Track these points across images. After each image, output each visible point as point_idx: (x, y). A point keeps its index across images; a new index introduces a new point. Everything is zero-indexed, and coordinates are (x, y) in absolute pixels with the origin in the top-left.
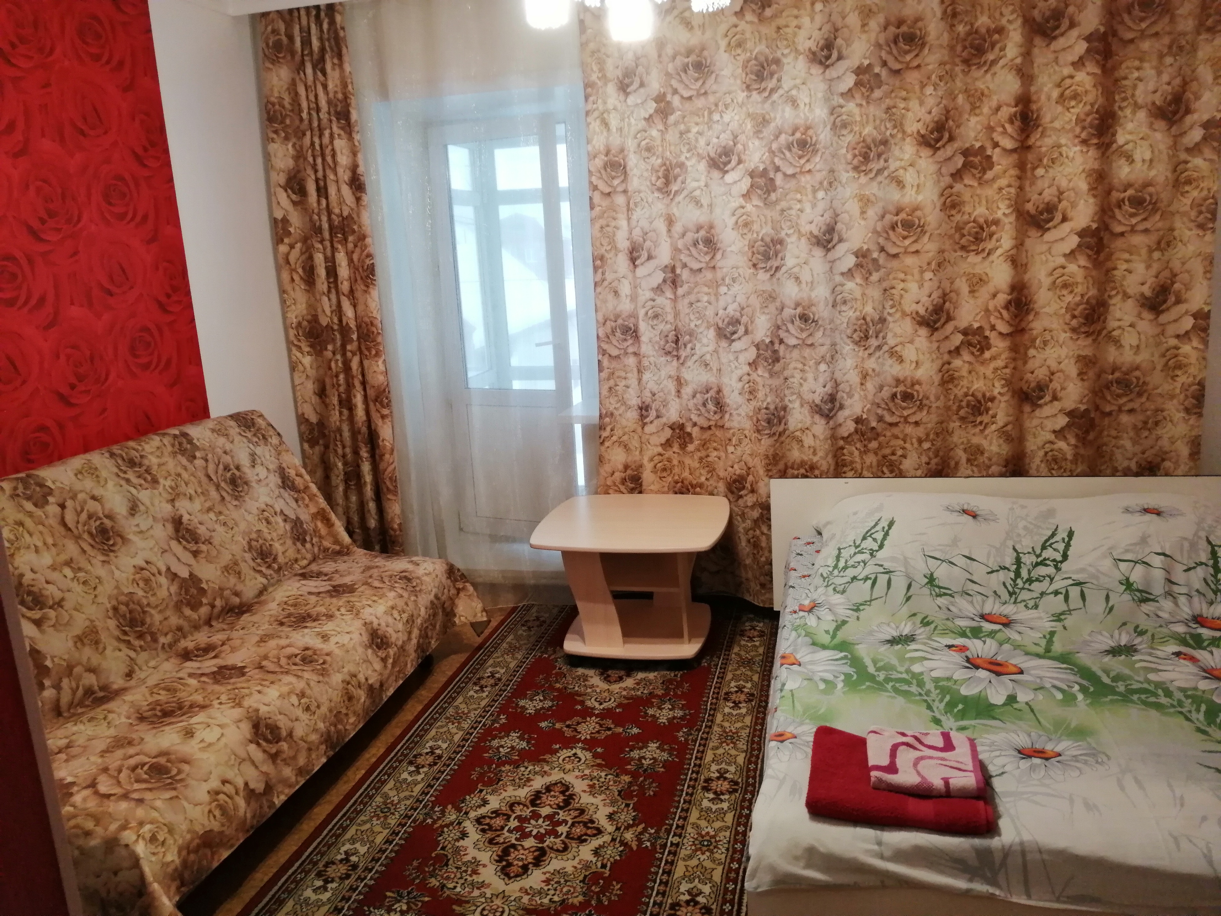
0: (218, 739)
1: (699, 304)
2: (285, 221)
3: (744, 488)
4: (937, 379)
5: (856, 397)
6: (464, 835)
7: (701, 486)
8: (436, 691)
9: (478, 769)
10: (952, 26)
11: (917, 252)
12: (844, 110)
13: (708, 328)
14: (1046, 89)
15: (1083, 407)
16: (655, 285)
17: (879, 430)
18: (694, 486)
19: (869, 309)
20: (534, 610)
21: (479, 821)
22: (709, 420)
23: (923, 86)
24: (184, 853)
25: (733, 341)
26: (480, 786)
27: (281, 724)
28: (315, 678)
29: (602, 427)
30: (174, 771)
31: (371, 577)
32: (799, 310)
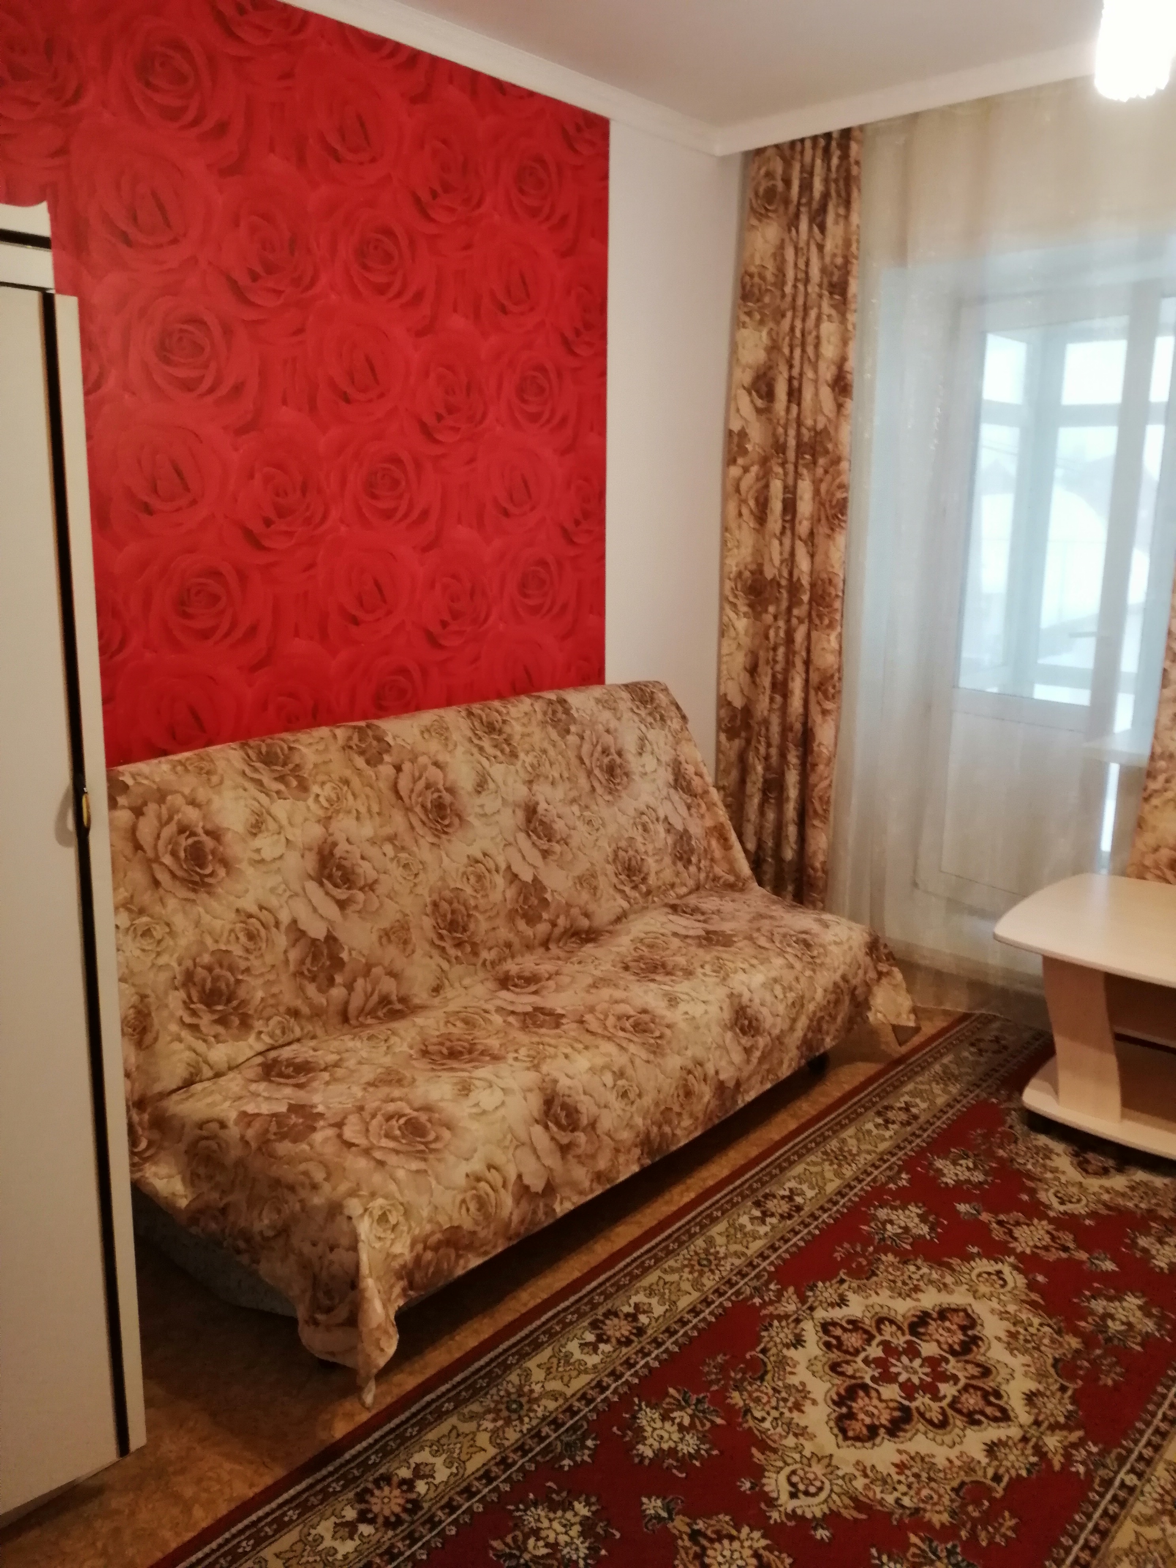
0: (497, 1108)
2: (743, 435)
6: (798, 1342)
8: (823, 1107)
9: (846, 1245)
20: (996, 1025)
21: (826, 1327)
24: (420, 1247)
26: (842, 1274)
27: (583, 1108)
28: (644, 1054)
29: (1151, 774)
30: (432, 1136)
31: (758, 930)
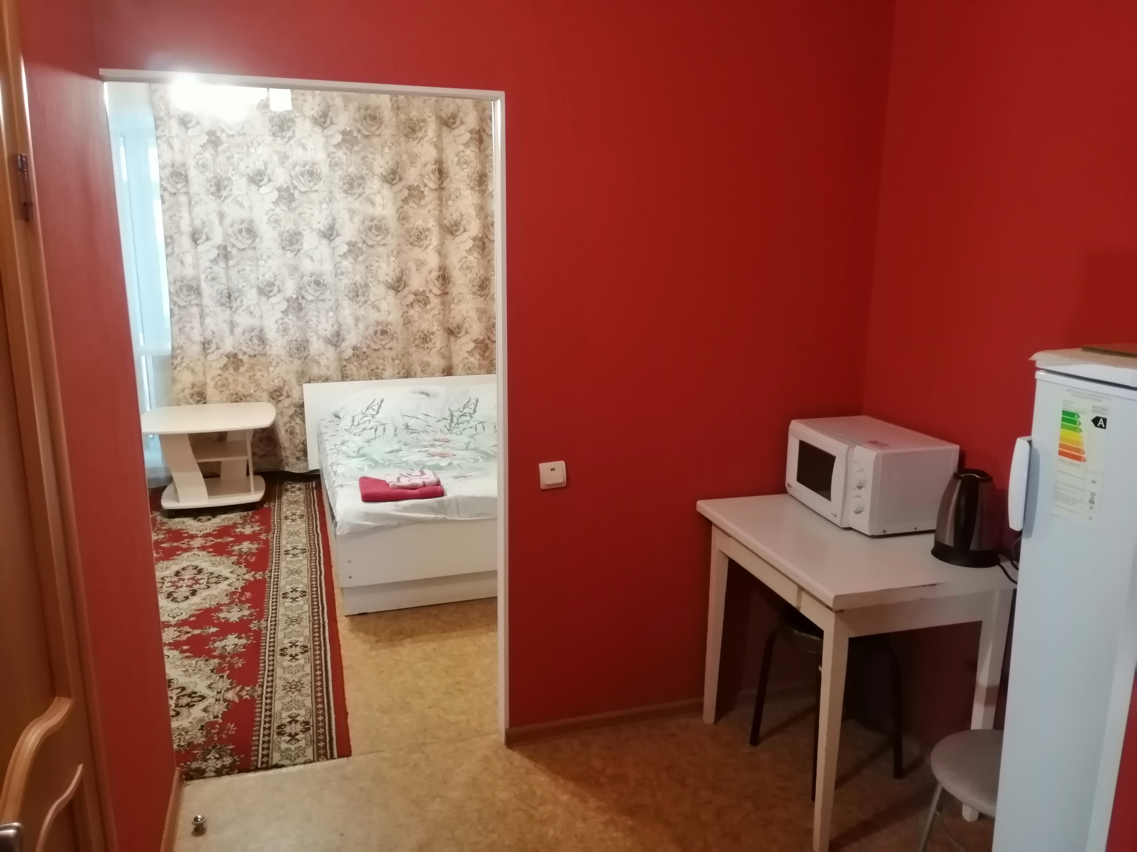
1: (244, 272)
3: (282, 395)
4: (401, 321)
5: (353, 333)
7: (250, 396)
10: (397, 114)
11: (385, 245)
12: (335, 155)
13: (252, 288)
14: (450, 157)
15: (482, 338)
16: (212, 258)
17: (368, 353)
18: (245, 396)
19: (358, 278)
22: (255, 350)
23: (383, 147)
25: (270, 297)
29: (173, 357)
32: (314, 278)
